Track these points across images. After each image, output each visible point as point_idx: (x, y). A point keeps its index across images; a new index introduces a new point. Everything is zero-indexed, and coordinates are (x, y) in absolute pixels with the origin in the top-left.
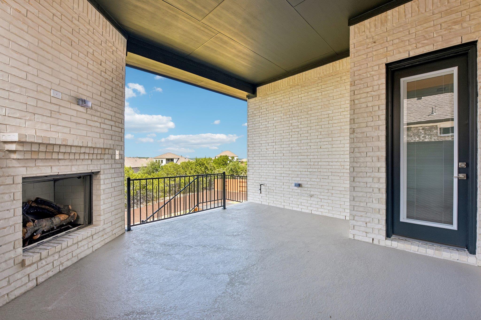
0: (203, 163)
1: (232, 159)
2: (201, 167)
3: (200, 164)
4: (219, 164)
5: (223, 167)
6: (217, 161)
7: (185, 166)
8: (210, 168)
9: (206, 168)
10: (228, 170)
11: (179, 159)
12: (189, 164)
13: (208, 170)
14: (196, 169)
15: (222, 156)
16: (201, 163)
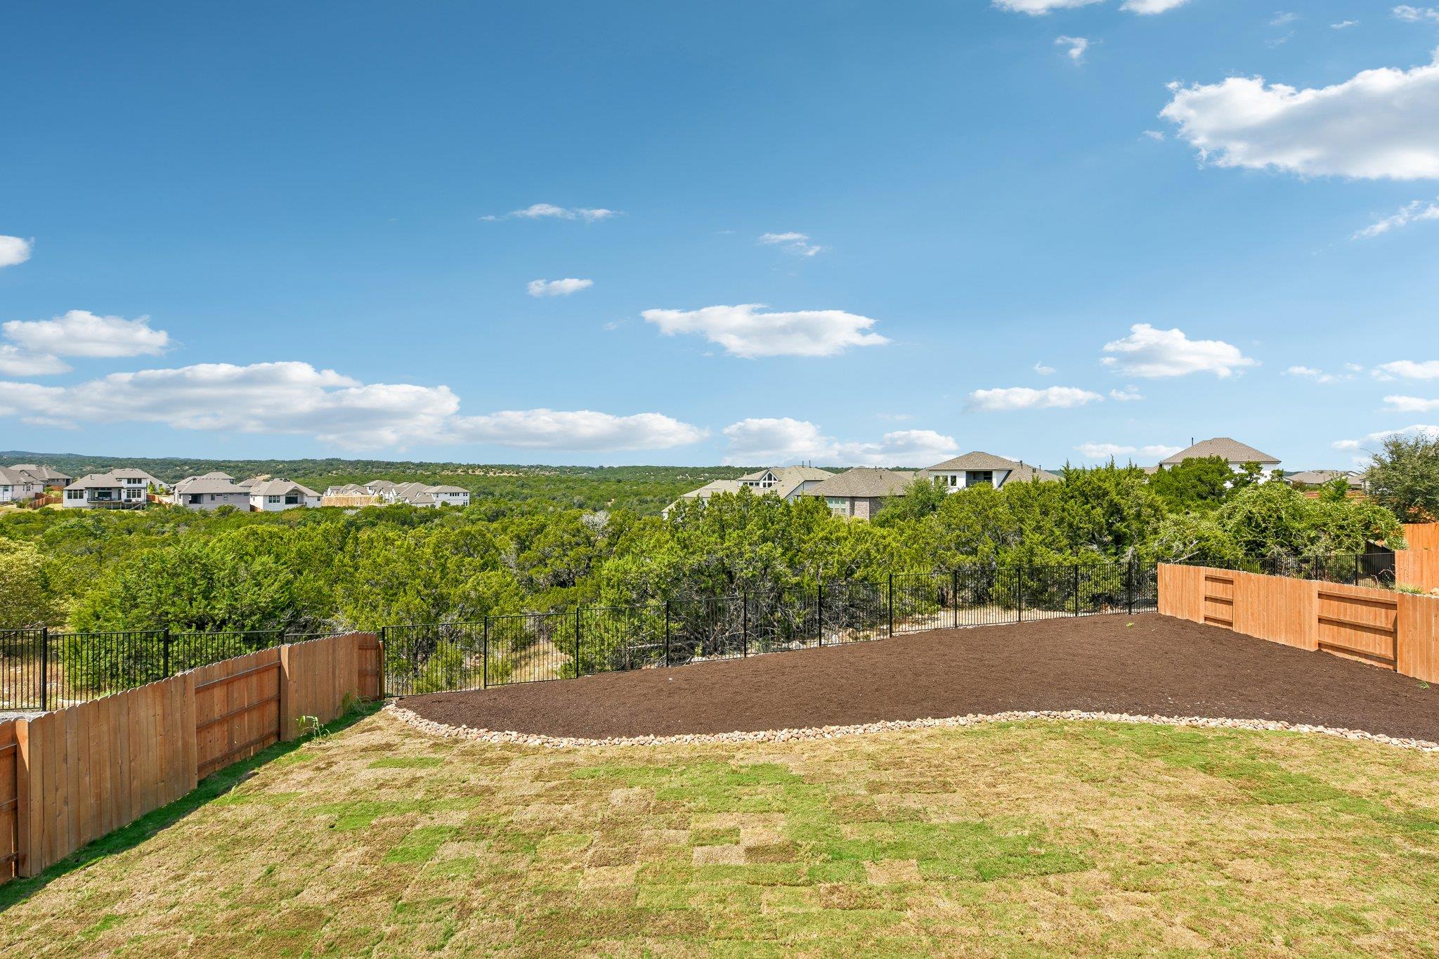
0: (1100, 488)
1: (1251, 474)
2: (1089, 506)
3: (1083, 494)
4: (1181, 492)
5: (1198, 506)
6: (1168, 479)
7: (1019, 499)
8: (1133, 511)
9: (1115, 510)
10: (1231, 524)
11: (1010, 471)
12: (1034, 492)
13: (1123, 519)
14: (1066, 514)
15: (1192, 459)
16: (1087, 489)
